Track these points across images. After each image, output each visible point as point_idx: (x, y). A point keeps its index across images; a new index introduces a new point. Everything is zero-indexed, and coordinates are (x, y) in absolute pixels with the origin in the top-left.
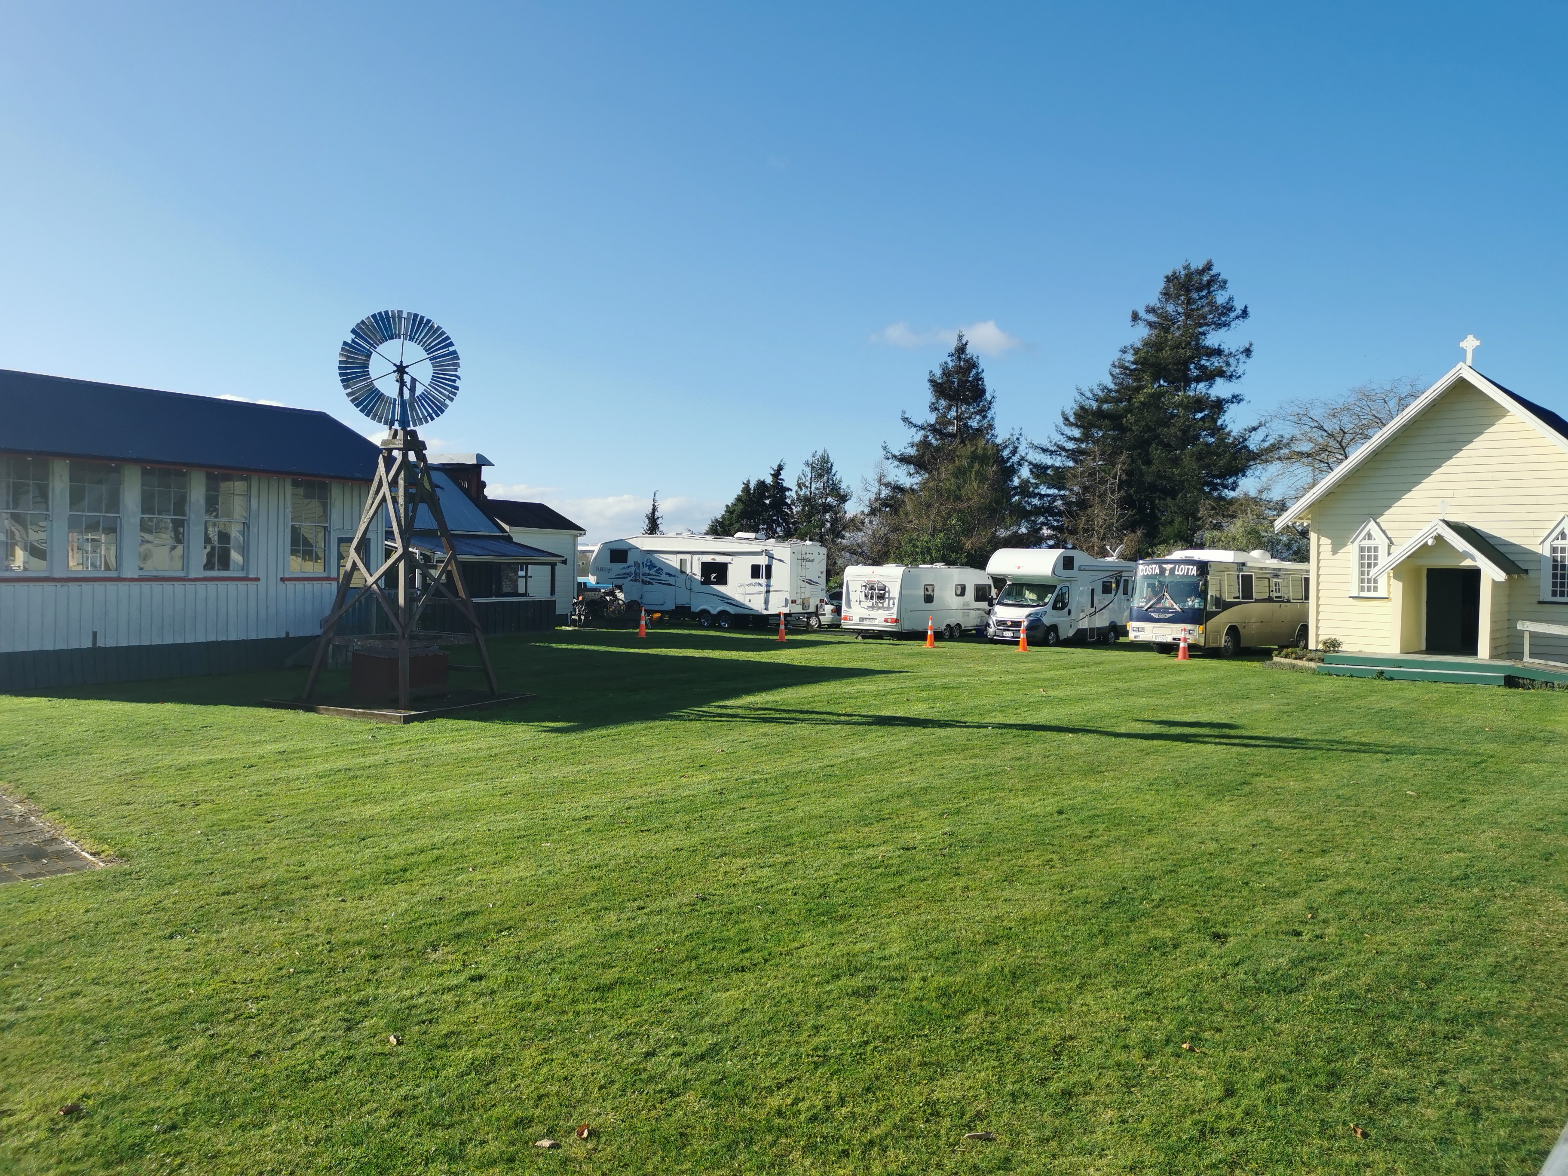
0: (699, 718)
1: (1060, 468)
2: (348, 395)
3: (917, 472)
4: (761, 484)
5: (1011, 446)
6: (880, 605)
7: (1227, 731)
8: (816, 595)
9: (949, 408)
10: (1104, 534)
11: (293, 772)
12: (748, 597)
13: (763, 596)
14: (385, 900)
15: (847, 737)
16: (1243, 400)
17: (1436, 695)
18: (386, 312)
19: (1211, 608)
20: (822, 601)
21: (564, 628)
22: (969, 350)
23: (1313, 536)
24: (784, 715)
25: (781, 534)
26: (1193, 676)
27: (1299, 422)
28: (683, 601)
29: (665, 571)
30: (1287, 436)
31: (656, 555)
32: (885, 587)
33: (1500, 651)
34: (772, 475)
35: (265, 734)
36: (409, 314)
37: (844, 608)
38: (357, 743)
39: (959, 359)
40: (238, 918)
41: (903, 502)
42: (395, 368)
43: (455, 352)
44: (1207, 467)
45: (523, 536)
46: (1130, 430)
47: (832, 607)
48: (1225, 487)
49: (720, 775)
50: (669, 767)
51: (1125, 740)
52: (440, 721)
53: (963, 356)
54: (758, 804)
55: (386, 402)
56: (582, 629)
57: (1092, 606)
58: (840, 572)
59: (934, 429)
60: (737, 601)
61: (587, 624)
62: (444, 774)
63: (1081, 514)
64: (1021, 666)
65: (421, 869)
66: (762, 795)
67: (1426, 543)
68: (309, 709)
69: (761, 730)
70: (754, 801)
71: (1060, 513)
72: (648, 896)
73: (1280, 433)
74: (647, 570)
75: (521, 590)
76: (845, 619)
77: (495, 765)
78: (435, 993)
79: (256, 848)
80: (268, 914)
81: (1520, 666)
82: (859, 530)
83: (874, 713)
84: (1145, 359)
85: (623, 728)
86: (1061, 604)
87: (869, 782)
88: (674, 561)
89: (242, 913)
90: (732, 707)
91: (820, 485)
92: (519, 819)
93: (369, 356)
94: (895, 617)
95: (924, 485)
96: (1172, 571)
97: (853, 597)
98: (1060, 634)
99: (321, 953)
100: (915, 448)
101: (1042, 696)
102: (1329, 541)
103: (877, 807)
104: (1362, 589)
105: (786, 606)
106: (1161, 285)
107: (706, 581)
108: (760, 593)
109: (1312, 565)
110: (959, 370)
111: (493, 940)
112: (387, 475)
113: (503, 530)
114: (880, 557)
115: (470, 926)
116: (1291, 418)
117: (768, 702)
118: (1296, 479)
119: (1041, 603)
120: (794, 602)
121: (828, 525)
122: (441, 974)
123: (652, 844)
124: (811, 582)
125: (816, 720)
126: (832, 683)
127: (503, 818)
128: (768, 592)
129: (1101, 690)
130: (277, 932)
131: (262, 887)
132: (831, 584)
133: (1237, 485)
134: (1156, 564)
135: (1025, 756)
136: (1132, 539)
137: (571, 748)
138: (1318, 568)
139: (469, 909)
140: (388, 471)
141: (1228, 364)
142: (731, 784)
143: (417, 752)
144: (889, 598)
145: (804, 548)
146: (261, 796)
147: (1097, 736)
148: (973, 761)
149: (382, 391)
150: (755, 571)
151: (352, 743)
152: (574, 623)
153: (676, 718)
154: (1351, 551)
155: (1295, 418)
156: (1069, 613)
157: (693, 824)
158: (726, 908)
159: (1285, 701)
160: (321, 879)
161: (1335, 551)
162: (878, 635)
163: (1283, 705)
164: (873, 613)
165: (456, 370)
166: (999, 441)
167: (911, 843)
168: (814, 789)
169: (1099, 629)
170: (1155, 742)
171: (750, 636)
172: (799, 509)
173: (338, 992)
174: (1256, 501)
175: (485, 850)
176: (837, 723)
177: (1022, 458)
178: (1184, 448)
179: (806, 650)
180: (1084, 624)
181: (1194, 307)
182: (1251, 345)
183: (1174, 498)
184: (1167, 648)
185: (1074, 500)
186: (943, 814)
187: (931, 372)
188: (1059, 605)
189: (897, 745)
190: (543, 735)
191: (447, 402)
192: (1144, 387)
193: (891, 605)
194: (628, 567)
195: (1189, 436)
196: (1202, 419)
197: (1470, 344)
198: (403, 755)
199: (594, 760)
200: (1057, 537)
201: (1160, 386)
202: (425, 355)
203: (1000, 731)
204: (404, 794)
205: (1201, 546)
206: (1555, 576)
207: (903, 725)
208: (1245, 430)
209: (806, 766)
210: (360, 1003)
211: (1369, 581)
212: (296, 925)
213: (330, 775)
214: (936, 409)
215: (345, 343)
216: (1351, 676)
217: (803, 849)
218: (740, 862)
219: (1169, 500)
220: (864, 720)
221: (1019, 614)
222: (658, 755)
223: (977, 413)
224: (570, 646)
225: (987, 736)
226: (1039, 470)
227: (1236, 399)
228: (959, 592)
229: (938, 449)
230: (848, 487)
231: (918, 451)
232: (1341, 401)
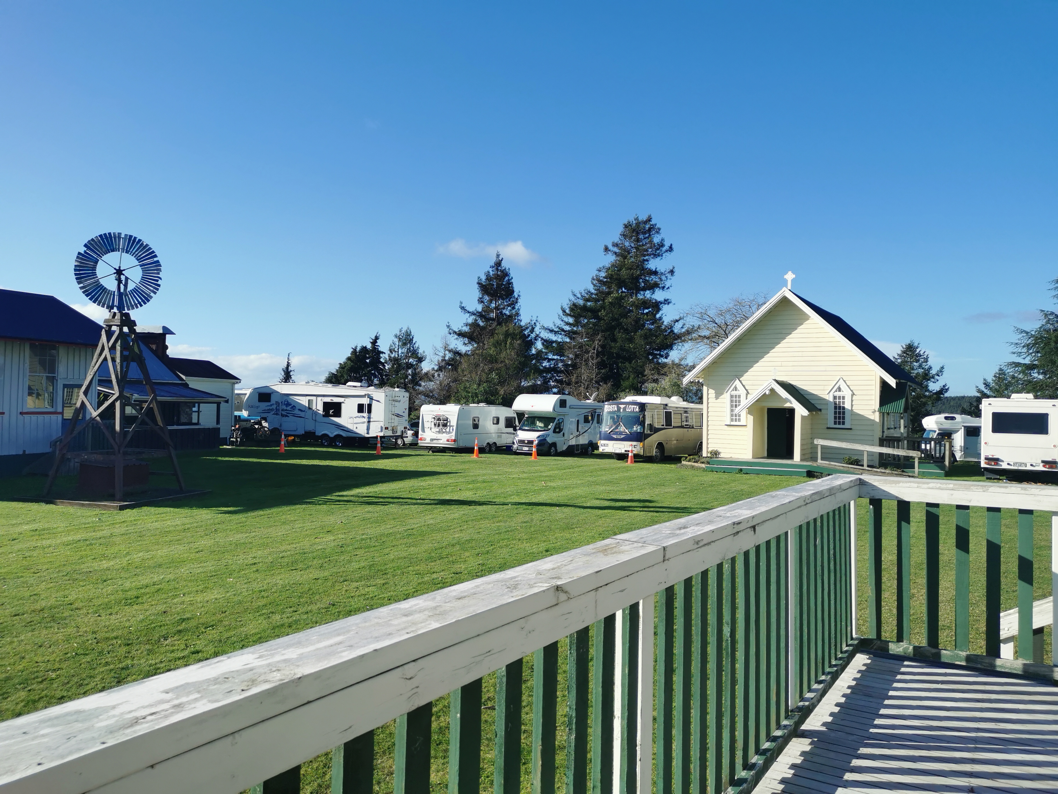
0: (325, 503)
1: (560, 342)
2: (81, 288)
3: (470, 343)
4: (364, 349)
5: (530, 328)
6: (444, 430)
7: (647, 504)
8: (401, 424)
9: (491, 301)
10: (588, 385)
11: (46, 543)
12: (355, 426)
13: (366, 425)
14: (128, 614)
15: (422, 512)
16: (671, 302)
17: (768, 482)
18: (110, 234)
19: (647, 431)
20: (405, 428)
21: (225, 447)
22: (503, 264)
23: (705, 389)
24: (381, 500)
25: (377, 382)
26: (635, 473)
27: (702, 318)
28: (310, 428)
29: (298, 408)
30: (696, 326)
31: (291, 397)
32: (447, 418)
33: (807, 456)
34: (371, 343)
35: (20, 519)
36: (126, 235)
37: (420, 432)
38: (88, 523)
39: (497, 269)
40: (29, 629)
41: (460, 362)
42: (115, 271)
43: (158, 261)
44: (650, 343)
45: (196, 383)
46: (604, 319)
47: (412, 432)
48: (662, 356)
49: (341, 536)
50: (307, 533)
51: (589, 510)
52: (145, 508)
53: (500, 268)
54: (365, 552)
55: (108, 293)
56: (238, 448)
57: (578, 431)
58: (418, 409)
59: (481, 315)
60: (348, 428)
61: (242, 444)
62: (154, 541)
63: (574, 372)
64: (533, 468)
65: (148, 596)
66: (369, 547)
67: (765, 393)
68: (48, 502)
69: (366, 510)
70: (362, 551)
71: (561, 372)
72: (299, 605)
73: (692, 324)
74: (284, 407)
75: (195, 420)
76: (421, 439)
77: (189, 534)
78: (170, 661)
79: (31, 588)
80: (49, 625)
81: (815, 465)
82: (431, 381)
83: (439, 498)
84: (611, 275)
85: (275, 510)
86: (558, 429)
87: (435, 538)
88: (304, 401)
89: (31, 625)
90: (347, 496)
91: (405, 350)
92: (210, 566)
93: (96, 262)
94: (453, 438)
95: (474, 353)
96: (624, 409)
97: (426, 425)
98: (558, 448)
99: (91, 644)
100: (468, 327)
101: (543, 486)
102: (714, 392)
103: (440, 551)
104: (732, 420)
105: (382, 431)
106: (621, 229)
107: (326, 415)
108: (364, 423)
109: (704, 406)
110: (497, 277)
111: (202, 632)
112: (108, 342)
113: (182, 379)
114: (445, 399)
115: (187, 626)
116: (697, 315)
117: (370, 492)
118: (700, 352)
119: (546, 429)
120: (387, 428)
121: (410, 377)
122: (173, 651)
123: (297, 576)
124: (398, 415)
125: (402, 502)
126: (412, 480)
127: (199, 566)
128: (369, 422)
129: (579, 482)
130: (58, 635)
131: (41, 610)
132: (412, 416)
133: (669, 355)
134: (615, 404)
135: (530, 521)
136: (605, 388)
137: (240, 523)
138: (708, 408)
139: (185, 617)
140: (108, 340)
141: (661, 280)
142: (348, 541)
143: (133, 528)
144: (450, 426)
145: (394, 393)
146: (26, 557)
147: (572, 508)
148: (497, 524)
149: (105, 286)
150: (361, 408)
151: (85, 524)
152: (232, 443)
153: (310, 503)
154: (726, 397)
155: (699, 316)
156: (564, 435)
157: (325, 565)
158: (348, 608)
159: (684, 487)
160: (81, 604)
161: (717, 398)
162: (443, 450)
163: (683, 489)
164: (439, 436)
165: (159, 274)
166: (523, 324)
167: (459, 570)
168: (400, 542)
169: (582, 445)
170: (606, 511)
171: (356, 452)
172: (390, 366)
173: (107, 664)
174: (679, 365)
175: (189, 584)
176: (415, 504)
177: (537, 336)
178: (635, 332)
179: (395, 460)
180: (573, 442)
181: (641, 243)
182: (674, 268)
183: (630, 363)
184: (622, 457)
185: (569, 363)
186: (479, 554)
187: (479, 278)
188: (558, 430)
189: (453, 516)
190: (220, 515)
191: (152, 294)
192: (612, 293)
193: (451, 431)
194: (271, 405)
195: (638, 325)
196: (647, 313)
197: (790, 276)
198: (123, 530)
199: (256, 530)
200: (559, 387)
201: (622, 292)
202: (137, 263)
203: (516, 507)
204: (128, 554)
205: (645, 393)
206: (835, 413)
207: (456, 504)
208: (672, 321)
209: (395, 530)
210: (123, 669)
211: (736, 415)
212: (70, 630)
213: (74, 543)
214: (482, 302)
215: (79, 253)
216: (724, 472)
217: (394, 576)
218: (355, 584)
219: (627, 364)
220: (432, 502)
221: (533, 436)
222: (299, 526)
223: (508, 306)
224: (231, 459)
225: (508, 509)
226: (548, 343)
227: (667, 302)
228: (495, 422)
229: (483, 328)
230: (424, 352)
231: (470, 329)
232: (725, 306)
